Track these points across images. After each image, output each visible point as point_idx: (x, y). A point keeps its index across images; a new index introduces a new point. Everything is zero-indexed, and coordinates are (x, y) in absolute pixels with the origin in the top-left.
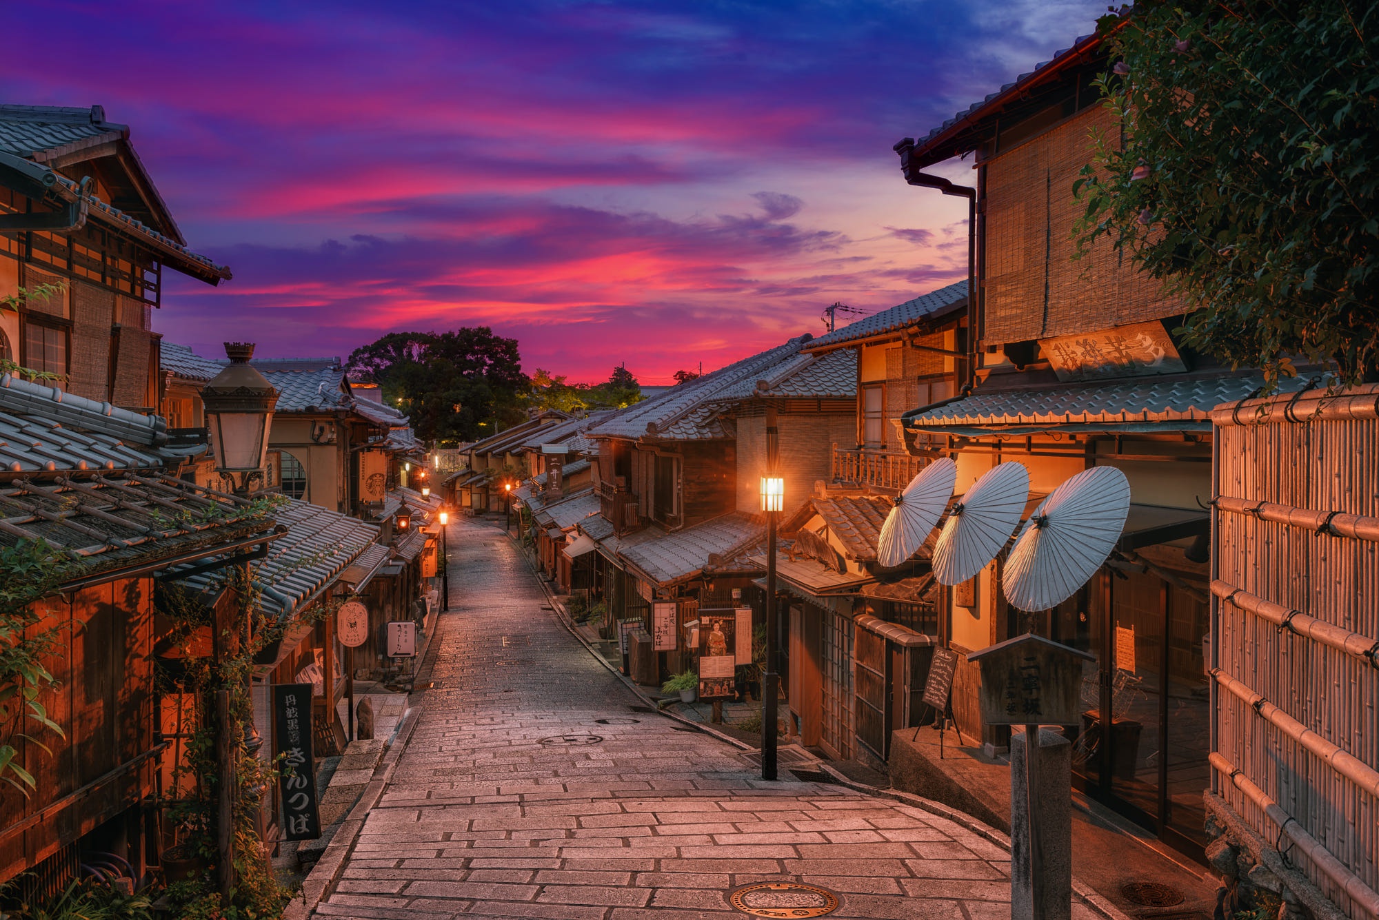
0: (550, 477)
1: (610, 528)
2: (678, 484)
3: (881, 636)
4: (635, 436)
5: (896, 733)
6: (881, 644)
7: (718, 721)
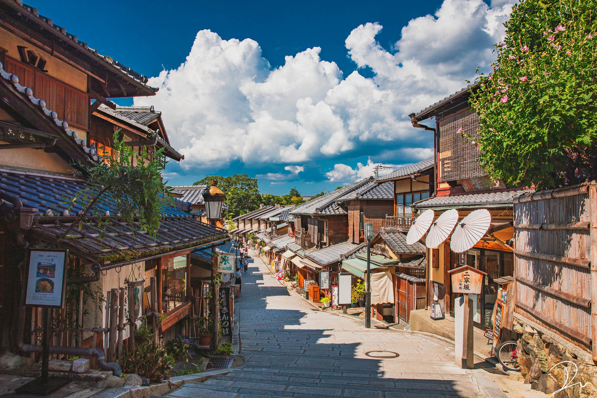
0: (272, 230)
1: (300, 247)
2: (327, 230)
3: (405, 280)
4: (311, 213)
5: (411, 311)
6: (406, 282)
7: (345, 313)
